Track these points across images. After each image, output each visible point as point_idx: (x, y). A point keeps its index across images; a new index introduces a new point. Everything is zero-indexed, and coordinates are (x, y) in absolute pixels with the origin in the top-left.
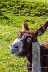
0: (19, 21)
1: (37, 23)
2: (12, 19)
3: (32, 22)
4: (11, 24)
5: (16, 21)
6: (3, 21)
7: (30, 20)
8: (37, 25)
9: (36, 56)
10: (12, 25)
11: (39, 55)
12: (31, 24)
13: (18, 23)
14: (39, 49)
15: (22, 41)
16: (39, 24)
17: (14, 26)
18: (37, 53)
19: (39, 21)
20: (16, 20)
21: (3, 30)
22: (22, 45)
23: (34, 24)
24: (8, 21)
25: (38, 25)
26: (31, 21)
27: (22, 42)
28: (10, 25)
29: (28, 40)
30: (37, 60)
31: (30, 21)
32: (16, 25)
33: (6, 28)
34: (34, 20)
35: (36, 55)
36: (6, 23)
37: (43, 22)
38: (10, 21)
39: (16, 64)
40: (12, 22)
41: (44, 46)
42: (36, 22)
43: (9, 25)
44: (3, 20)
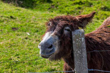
0: (68, 4)
1: (96, 6)
2: (58, 2)
3: (87, 5)
4: (55, 9)
5: (63, 5)
6: (43, 6)
7: (84, 2)
8: (95, 9)
9: (79, 52)
10: (57, 11)
11: (85, 50)
12: (87, 8)
13: (66, 7)
14: (83, 40)
15: (56, 34)
16: (99, 6)
17: (60, 11)
18: (80, 48)
19: (99, 3)
20: (63, 2)
21: (40, 18)
22: (57, 42)
23: (92, 7)
24: (50, 5)
25: (97, 8)
26: (86, 3)
27: (57, 37)
28: (54, 11)
29: (66, 32)
30: (81, 58)
31: (84, 4)
32: (63, 10)
33: (45, 15)
34: (92, 2)
35: (79, 50)
36: (48, 8)
37: (106, 3)
38: (53, 6)
39: (58, 68)
40: (57, 7)
41: (90, 37)
42: (94, 4)
43: (52, 12)
44: (43, 4)
